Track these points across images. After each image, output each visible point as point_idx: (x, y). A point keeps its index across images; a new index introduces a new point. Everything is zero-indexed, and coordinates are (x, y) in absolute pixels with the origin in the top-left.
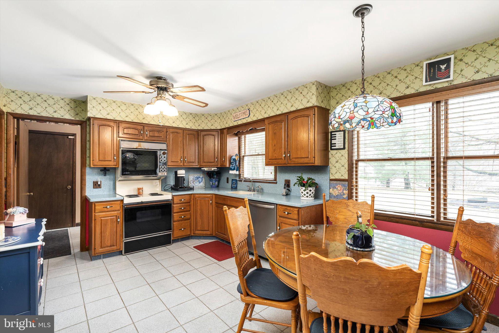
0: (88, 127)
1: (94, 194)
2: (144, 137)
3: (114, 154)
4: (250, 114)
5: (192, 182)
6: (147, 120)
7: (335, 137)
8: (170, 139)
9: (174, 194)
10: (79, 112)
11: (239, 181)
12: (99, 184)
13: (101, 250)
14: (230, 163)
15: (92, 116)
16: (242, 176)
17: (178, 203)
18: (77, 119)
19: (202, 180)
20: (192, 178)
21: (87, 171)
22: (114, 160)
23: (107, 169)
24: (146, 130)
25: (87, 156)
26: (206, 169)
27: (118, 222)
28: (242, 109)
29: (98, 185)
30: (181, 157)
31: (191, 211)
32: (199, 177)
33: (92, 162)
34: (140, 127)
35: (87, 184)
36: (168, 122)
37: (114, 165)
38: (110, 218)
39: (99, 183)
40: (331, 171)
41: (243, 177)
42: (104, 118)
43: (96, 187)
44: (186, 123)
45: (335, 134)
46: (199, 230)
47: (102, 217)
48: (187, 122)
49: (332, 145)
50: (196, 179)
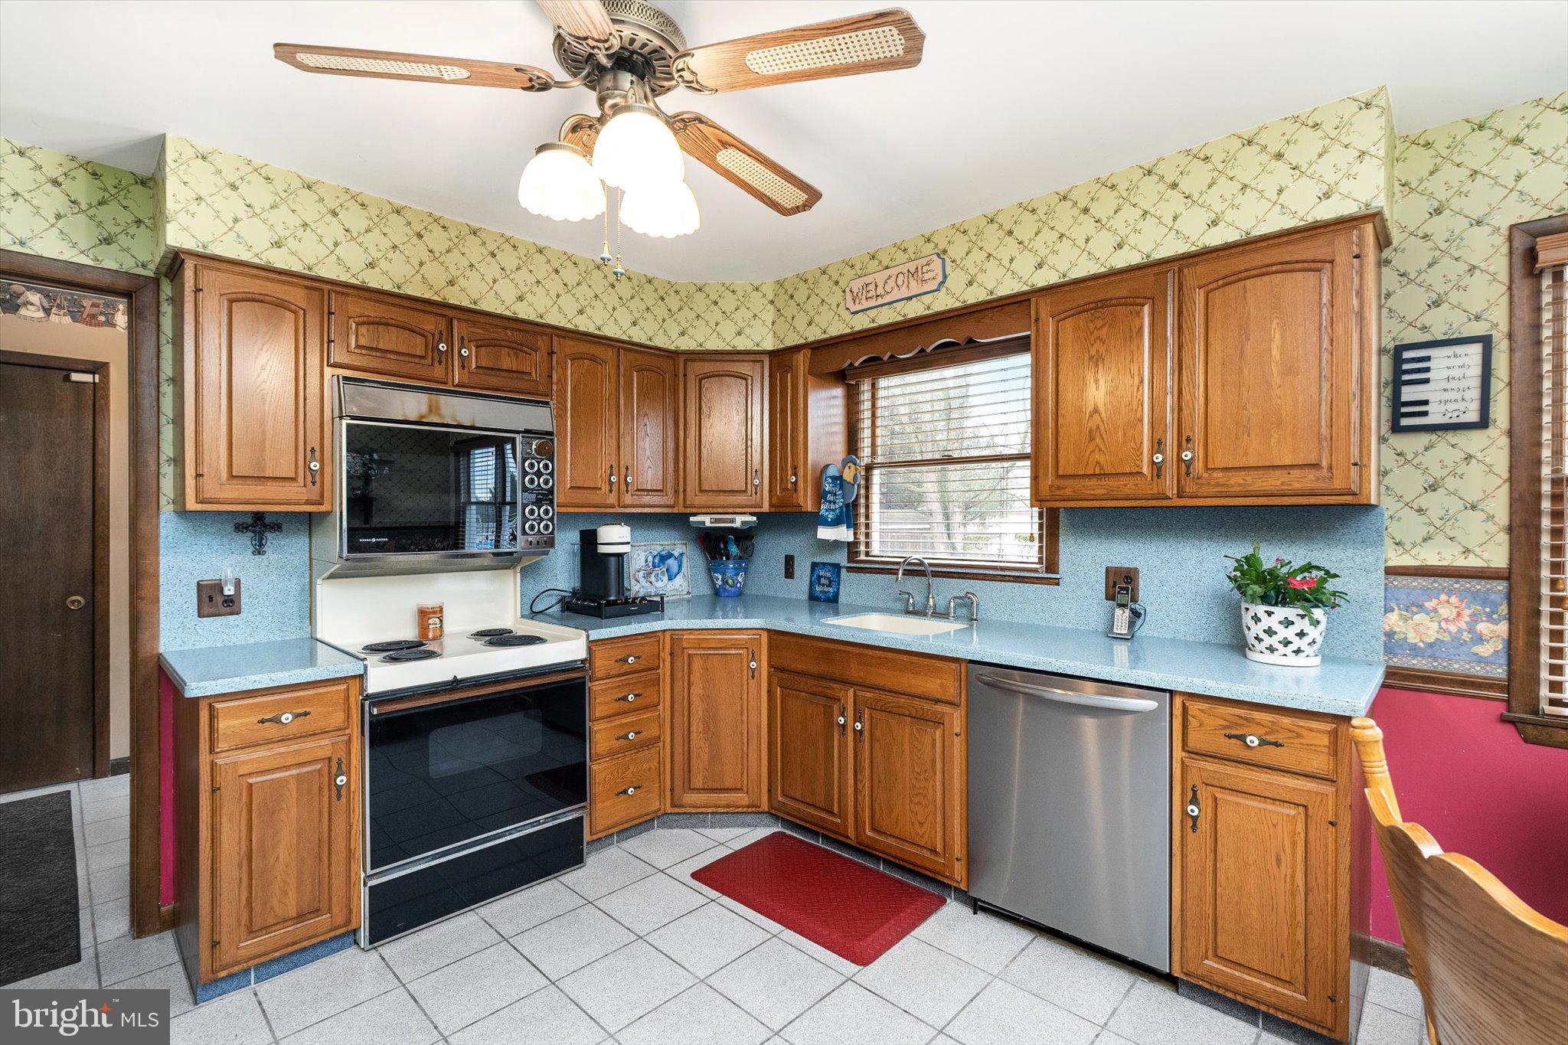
0: (167, 309)
1: (204, 645)
2: (449, 370)
3: (309, 448)
4: (945, 277)
5: (641, 574)
6: (463, 290)
7: (1427, 370)
8: (566, 383)
9: (595, 635)
10: (118, 230)
11: (850, 569)
12: (227, 592)
13: (249, 946)
14: (820, 496)
15: (188, 244)
16: (862, 548)
17: (613, 673)
18: (110, 264)
19: (680, 566)
20: (643, 559)
21: (163, 532)
22: (309, 478)
23: (267, 521)
24: (462, 338)
25: (163, 458)
26: (707, 520)
27: (339, 788)
28: (901, 257)
29: (225, 601)
30: (612, 466)
31: (661, 707)
32: (670, 555)
33: (190, 482)
34: (429, 324)
35: (164, 598)
36: (556, 306)
37: (308, 503)
38: (294, 772)
39: (229, 590)
40: (1395, 529)
41: (867, 554)
42: (256, 261)
43: (212, 610)
44: (630, 319)
45: (1428, 359)
46: (699, 790)
47: (250, 774)
48: (638, 315)
49: (1404, 410)
50: (656, 561)
